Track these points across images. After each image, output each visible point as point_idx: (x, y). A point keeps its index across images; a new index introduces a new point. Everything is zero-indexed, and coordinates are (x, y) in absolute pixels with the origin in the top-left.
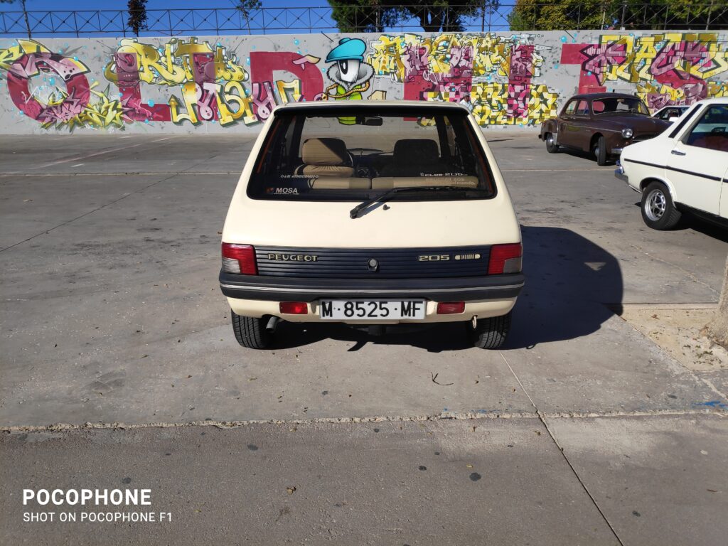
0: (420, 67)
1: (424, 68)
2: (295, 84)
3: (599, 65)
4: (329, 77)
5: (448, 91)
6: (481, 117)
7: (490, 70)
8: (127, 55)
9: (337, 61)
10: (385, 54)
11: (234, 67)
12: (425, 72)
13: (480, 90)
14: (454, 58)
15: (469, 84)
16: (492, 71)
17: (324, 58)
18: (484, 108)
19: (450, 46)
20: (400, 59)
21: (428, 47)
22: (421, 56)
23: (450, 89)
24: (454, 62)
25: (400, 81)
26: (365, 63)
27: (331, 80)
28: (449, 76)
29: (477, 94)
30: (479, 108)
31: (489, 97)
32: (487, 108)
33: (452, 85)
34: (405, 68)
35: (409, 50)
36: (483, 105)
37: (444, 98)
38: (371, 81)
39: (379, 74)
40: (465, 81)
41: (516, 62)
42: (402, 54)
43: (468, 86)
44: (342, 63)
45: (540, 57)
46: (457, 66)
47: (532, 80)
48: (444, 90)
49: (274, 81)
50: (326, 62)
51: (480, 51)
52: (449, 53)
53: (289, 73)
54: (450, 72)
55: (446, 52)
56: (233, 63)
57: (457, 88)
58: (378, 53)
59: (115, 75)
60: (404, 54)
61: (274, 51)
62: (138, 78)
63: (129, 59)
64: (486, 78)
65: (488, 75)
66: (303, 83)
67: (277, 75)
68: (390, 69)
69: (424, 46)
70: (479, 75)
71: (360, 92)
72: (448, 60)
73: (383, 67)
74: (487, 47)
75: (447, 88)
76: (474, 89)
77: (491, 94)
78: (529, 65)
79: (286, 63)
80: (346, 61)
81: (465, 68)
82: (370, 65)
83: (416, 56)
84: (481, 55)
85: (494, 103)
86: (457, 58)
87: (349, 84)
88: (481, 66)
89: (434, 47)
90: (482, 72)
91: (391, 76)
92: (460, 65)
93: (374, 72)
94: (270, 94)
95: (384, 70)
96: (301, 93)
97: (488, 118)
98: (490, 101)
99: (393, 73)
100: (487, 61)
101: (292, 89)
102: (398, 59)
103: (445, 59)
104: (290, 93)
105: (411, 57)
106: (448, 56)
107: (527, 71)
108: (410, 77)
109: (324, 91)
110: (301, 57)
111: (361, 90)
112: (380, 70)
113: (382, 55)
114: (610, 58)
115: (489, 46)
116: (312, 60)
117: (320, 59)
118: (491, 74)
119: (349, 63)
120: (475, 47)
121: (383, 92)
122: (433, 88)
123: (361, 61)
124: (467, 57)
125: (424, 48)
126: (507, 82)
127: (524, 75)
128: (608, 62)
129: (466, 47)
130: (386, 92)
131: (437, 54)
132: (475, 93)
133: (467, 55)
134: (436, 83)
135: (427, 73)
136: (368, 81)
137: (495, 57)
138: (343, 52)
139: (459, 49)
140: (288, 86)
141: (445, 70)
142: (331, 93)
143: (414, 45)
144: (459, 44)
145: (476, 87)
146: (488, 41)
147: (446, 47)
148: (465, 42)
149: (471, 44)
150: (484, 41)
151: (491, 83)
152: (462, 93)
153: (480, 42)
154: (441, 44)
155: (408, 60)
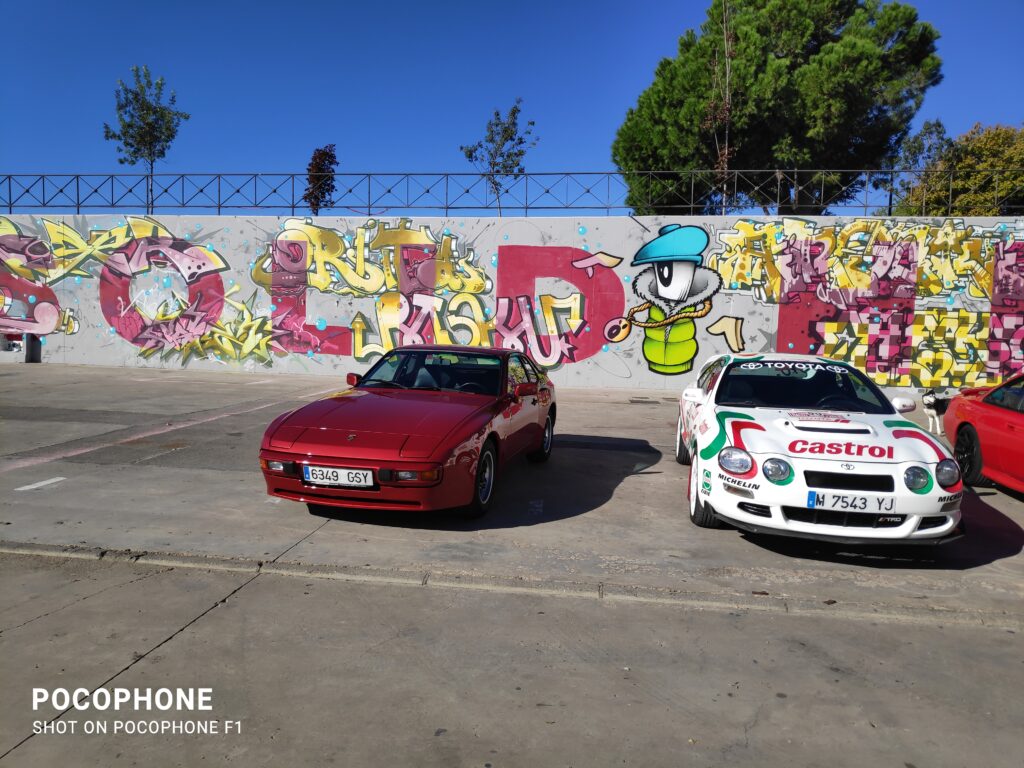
0: (811, 277)
1: (819, 278)
2: (574, 302)
4: (635, 291)
5: (867, 322)
6: (933, 374)
7: (952, 286)
8: (293, 244)
9: (652, 263)
10: (745, 253)
11: (468, 269)
12: (820, 286)
13: (930, 322)
14: (879, 262)
15: (910, 310)
16: (956, 288)
17: (629, 258)
18: (939, 356)
19: (872, 241)
20: (773, 262)
21: (828, 242)
22: (813, 256)
23: (871, 319)
24: (880, 270)
25: (770, 300)
26: (705, 268)
27: (640, 295)
28: (869, 294)
29: (925, 329)
30: (928, 356)
31: (948, 335)
32: (946, 356)
33: (875, 310)
34: (783, 279)
35: (791, 246)
36: (936, 351)
37: (857, 335)
38: (714, 298)
39: (730, 288)
40: (901, 305)
41: (1007, 272)
42: (777, 254)
43: (906, 315)
44: (663, 268)
46: (886, 277)
48: (857, 320)
49: (536, 296)
50: (632, 265)
51: (933, 250)
52: (870, 254)
53: (564, 283)
54: (870, 287)
55: (863, 251)
56: (469, 263)
57: (885, 317)
58: (730, 251)
59: (268, 278)
60: (782, 253)
61: (540, 244)
62: (305, 282)
63: (295, 251)
64: (944, 300)
65: (949, 295)
66: (587, 300)
67: (543, 285)
68: (753, 280)
69: (821, 240)
70: (930, 294)
71: (692, 318)
72: (868, 266)
73: (740, 276)
74: (946, 244)
75: (864, 317)
76: (920, 320)
77: (954, 330)
79: (560, 266)
80: (669, 264)
81: (900, 280)
82: (715, 272)
83: (805, 258)
84: (933, 257)
85: (960, 347)
86: (885, 263)
87: (673, 304)
88: (933, 277)
89: (841, 243)
90: (934, 289)
91: (754, 292)
92: (892, 275)
93: (721, 282)
94: (527, 318)
95: (741, 281)
96: (582, 317)
97: (948, 375)
98: (951, 344)
99: (758, 286)
100: (946, 270)
101: (568, 310)
102: (769, 261)
103: (861, 264)
104: (562, 317)
105: (793, 259)
106: (868, 259)
108: (791, 295)
109: (625, 315)
110: (589, 256)
111: (696, 314)
112: (734, 280)
113: (739, 255)
115: (951, 242)
116: (607, 261)
117: (622, 259)
118: (954, 293)
119: (676, 268)
120: (921, 245)
121: (737, 319)
122: (836, 316)
123: (697, 265)
124: (905, 262)
125: (820, 244)
126: (986, 308)
127: (1022, 296)
129: (903, 243)
130: (742, 319)
131: (846, 255)
132: (922, 327)
133: (905, 256)
134: (842, 307)
135: (825, 287)
136: (709, 299)
137: (962, 262)
138: (664, 248)
139: (890, 246)
140: (559, 304)
141: (861, 284)
142: (637, 319)
143: (801, 237)
144: (889, 238)
145: (922, 317)
146: (947, 234)
147: (863, 243)
148: (903, 234)
149: (913, 238)
150: (941, 234)
151: (955, 310)
152: (895, 330)
153: (933, 234)
154: (855, 237)
155: (789, 265)
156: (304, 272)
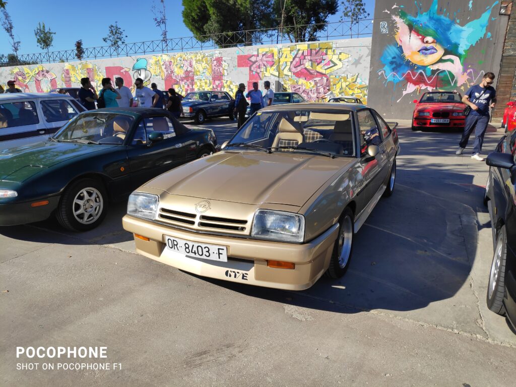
0: (170, 72)
1: (172, 72)
3: (259, 67)
8: (67, 70)
9: (136, 70)
10: (155, 65)
11: (100, 74)
12: (172, 74)
13: (198, 84)
14: (185, 66)
15: (193, 80)
16: (203, 73)
17: (132, 69)
20: (162, 68)
21: (173, 61)
22: (170, 65)
23: (185, 83)
24: (185, 69)
25: (162, 79)
28: (184, 76)
29: (197, 86)
31: (203, 88)
33: (185, 81)
34: (164, 73)
35: (165, 63)
37: (183, 89)
39: (154, 76)
40: (191, 79)
41: (215, 67)
43: (193, 82)
45: (226, 64)
46: (187, 71)
47: (224, 78)
51: (197, 61)
54: (184, 74)
55: (181, 63)
56: (100, 72)
57: (188, 82)
58: (152, 65)
60: (163, 65)
61: (113, 66)
62: (70, 80)
63: (67, 72)
64: (201, 77)
65: (202, 75)
68: (158, 73)
69: (171, 60)
72: (182, 67)
73: (155, 72)
75: (183, 83)
76: (196, 83)
77: (204, 86)
78: (221, 69)
79: (118, 72)
80: (139, 70)
81: (190, 71)
82: (150, 71)
83: (168, 66)
84: (197, 64)
88: (197, 70)
89: (176, 61)
90: (198, 73)
91: (158, 77)
92: (188, 70)
93: (151, 75)
100: (200, 67)
102: (160, 68)
105: (166, 66)
106: (182, 65)
107: (221, 72)
108: (167, 77)
110: (123, 68)
112: (154, 74)
114: (265, 63)
115: (200, 59)
116: (127, 70)
117: (130, 69)
119: (142, 71)
120: (194, 60)
122: (177, 83)
123: (146, 70)
124: (191, 66)
125: (171, 62)
126: (211, 79)
127: (219, 75)
128: (264, 65)
129: (190, 60)
131: (177, 64)
134: (178, 80)
135: (174, 75)
136: (149, 79)
137: (204, 64)
138: (138, 65)
139: (187, 61)
141: (182, 73)
143: (167, 60)
144: (186, 59)
145: (196, 82)
146: (199, 57)
147: (181, 61)
148: (189, 57)
149: (191, 58)
150: (198, 56)
151: (204, 80)
152: (190, 86)
153: (196, 57)
154: (178, 59)
155: (165, 68)
156: (70, 77)
